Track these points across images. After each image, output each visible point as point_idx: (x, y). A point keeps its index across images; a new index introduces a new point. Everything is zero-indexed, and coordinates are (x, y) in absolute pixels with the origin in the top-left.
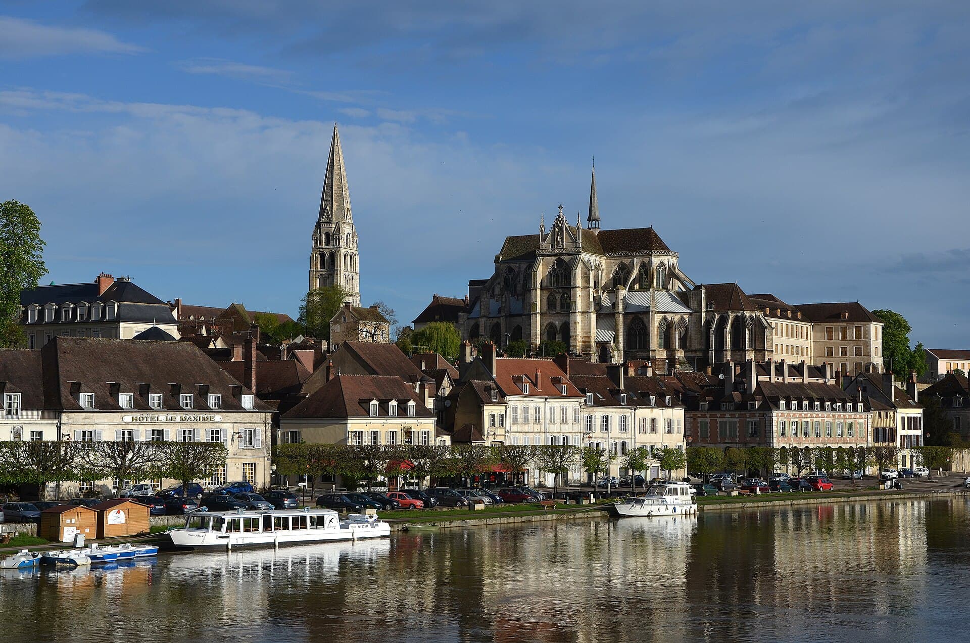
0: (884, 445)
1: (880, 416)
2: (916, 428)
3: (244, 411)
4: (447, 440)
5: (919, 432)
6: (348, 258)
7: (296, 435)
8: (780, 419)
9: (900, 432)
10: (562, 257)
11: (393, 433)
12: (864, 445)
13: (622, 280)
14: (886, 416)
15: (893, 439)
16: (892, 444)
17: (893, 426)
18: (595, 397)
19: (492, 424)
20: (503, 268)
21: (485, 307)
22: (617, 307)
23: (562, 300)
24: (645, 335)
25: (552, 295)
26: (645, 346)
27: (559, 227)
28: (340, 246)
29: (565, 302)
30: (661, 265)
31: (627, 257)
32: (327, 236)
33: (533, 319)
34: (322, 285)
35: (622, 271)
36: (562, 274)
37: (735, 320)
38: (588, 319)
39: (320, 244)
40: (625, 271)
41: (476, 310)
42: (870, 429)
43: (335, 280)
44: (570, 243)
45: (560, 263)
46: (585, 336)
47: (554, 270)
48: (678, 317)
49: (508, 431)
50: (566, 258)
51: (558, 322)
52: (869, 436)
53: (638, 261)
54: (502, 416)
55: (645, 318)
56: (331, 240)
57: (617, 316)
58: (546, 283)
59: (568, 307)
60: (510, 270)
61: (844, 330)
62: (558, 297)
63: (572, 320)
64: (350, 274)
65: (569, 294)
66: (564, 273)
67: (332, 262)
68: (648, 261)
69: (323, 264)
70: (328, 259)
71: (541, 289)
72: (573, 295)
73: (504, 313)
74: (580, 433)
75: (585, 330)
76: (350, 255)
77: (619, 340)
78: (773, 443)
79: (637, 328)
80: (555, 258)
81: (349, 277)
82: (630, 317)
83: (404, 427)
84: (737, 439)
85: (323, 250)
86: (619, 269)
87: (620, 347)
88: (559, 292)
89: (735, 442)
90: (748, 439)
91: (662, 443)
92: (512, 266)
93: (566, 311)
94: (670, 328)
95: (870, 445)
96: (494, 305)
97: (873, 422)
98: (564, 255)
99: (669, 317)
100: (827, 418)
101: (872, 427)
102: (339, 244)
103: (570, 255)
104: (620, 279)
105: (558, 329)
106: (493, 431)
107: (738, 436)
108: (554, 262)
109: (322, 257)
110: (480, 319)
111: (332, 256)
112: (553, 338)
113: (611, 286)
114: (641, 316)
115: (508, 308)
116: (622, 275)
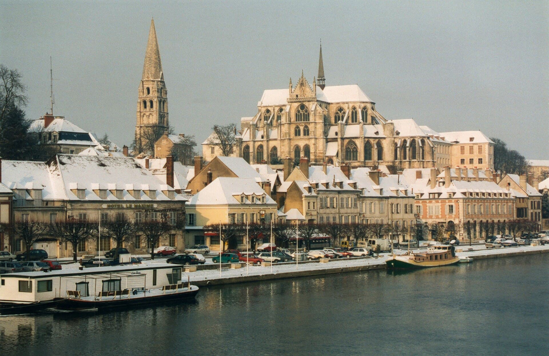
0: (522, 218)
1: (520, 202)
2: (538, 209)
4: (284, 219)
5: (538, 211)
6: (162, 103)
7: (193, 216)
9: (530, 211)
10: (303, 103)
12: (512, 219)
14: (523, 201)
15: (527, 215)
16: (526, 218)
17: (527, 207)
19: (309, 208)
20: (263, 110)
21: (253, 134)
22: (339, 134)
23: (304, 131)
24: (357, 151)
25: (297, 127)
26: (357, 159)
27: (302, 84)
28: (157, 96)
29: (307, 132)
30: (365, 108)
31: (344, 103)
32: (148, 89)
33: (286, 142)
34: (145, 121)
35: (341, 112)
36: (304, 114)
37: (413, 142)
38: (321, 142)
39: (143, 94)
40: (342, 112)
41: (246, 136)
42: (515, 209)
43: (154, 118)
44: (309, 94)
45: (303, 107)
46: (319, 153)
47: (299, 111)
48: (377, 140)
49: (317, 212)
50: (306, 104)
51: (302, 144)
52: (514, 214)
53: (351, 105)
54: (314, 203)
55: (356, 141)
56: (151, 92)
57: (339, 140)
58: (293, 119)
59: (308, 135)
60: (268, 111)
61: (471, 148)
62: (302, 128)
63: (311, 143)
64: (163, 114)
65: (309, 126)
66: (305, 113)
67: (152, 106)
68: (357, 105)
69: (145, 107)
70: (148, 104)
71: (290, 124)
72: (311, 127)
73: (265, 139)
74: (357, 213)
75: (319, 149)
76: (162, 102)
77: (340, 155)
78: (464, 219)
79: (351, 147)
80: (299, 104)
81: (162, 116)
82: (347, 141)
83: (260, 211)
84: (440, 216)
85: (146, 98)
86: (339, 110)
87: (340, 158)
88: (302, 125)
89: (439, 218)
90: (447, 216)
91: (403, 219)
92: (269, 108)
93: (306, 137)
94: (372, 147)
95: (515, 219)
96: (259, 134)
97: (516, 205)
98: (305, 101)
99: (372, 141)
100: (492, 202)
101: (516, 208)
102: (156, 94)
103: (309, 101)
104: (339, 117)
105: (302, 149)
106: (310, 213)
107: (441, 215)
108: (298, 106)
109: (145, 103)
110: (250, 142)
111: (151, 102)
112: (299, 153)
113: (334, 120)
114: (354, 140)
115: (268, 136)
116: (341, 114)
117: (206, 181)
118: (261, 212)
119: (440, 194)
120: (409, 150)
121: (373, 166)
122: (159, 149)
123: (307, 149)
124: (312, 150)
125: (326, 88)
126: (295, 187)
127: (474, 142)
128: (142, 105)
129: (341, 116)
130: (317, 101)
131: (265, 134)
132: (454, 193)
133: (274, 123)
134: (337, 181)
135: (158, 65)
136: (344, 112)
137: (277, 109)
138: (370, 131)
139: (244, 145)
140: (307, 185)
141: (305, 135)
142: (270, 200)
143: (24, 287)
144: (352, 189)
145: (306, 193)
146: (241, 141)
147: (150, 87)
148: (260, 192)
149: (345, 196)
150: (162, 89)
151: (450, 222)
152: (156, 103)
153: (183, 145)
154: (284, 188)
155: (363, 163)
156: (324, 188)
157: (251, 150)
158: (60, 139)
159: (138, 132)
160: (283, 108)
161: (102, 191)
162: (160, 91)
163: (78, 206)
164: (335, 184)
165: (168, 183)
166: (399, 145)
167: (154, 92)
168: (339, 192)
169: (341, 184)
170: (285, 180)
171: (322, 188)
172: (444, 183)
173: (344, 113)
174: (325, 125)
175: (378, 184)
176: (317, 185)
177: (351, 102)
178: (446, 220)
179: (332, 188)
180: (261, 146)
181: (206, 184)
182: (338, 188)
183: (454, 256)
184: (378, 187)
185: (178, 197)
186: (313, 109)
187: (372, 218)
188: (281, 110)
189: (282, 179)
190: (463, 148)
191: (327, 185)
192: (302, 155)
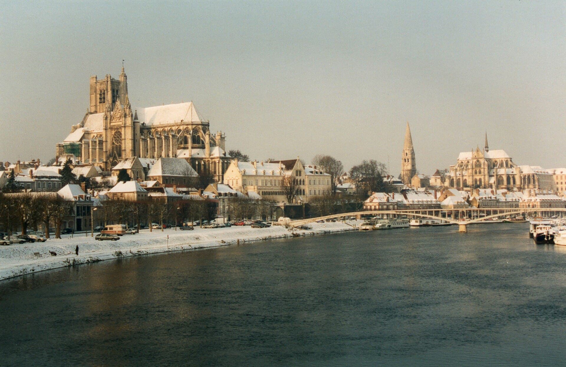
20: (460, 162)
21: (455, 173)
22: (495, 173)
24: (503, 181)
25: (476, 170)
26: (503, 184)
27: (477, 151)
29: (480, 172)
30: (507, 161)
31: (497, 159)
32: (407, 154)
33: (471, 177)
34: (405, 168)
37: (529, 176)
38: (487, 177)
39: (404, 156)
41: (452, 174)
43: (409, 166)
44: (481, 155)
45: (478, 161)
46: (486, 182)
47: (476, 163)
48: (512, 176)
50: (480, 160)
51: (478, 178)
53: (500, 160)
56: (408, 155)
57: (495, 176)
58: (474, 167)
59: (481, 174)
60: (462, 162)
61: (561, 177)
62: (478, 171)
63: (482, 177)
66: (479, 164)
67: (408, 161)
68: (503, 160)
69: (405, 161)
70: (407, 160)
71: (473, 169)
72: (482, 170)
73: (461, 175)
75: (486, 180)
76: (413, 159)
77: (496, 183)
79: (501, 179)
81: (413, 165)
82: (499, 176)
85: (406, 158)
86: (495, 162)
87: (496, 184)
88: (478, 169)
92: (463, 161)
93: (480, 175)
94: (510, 179)
96: (458, 173)
98: (479, 158)
99: (510, 176)
102: (410, 156)
103: (481, 158)
105: (478, 180)
108: (476, 161)
109: (405, 160)
110: (454, 177)
111: (408, 159)
112: (477, 182)
113: (493, 167)
114: (502, 176)
115: (462, 174)
116: (496, 164)
117: (445, 197)
118: (464, 207)
119: (531, 200)
120: (527, 180)
122: (413, 181)
123: (480, 180)
124: (483, 181)
125: (489, 151)
126: (475, 199)
127: (563, 174)
128: (404, 161)
130: (485, 158)
132: (536, 200)
133: (465, 168)
134: (489, 196)
135: (411, 143)
137: (466, 162)
138: (510, 171)
139: (451, 178)
140: (479, 198)
141: (479, 173)
142: (466, 203)
143: (416, 222)
144: (495, 199)
145: (478, 201)
146: (450, 177)
147: (408, 152)
148: (463, 201)
149: (492, 201)
150: (413, 153)
152: (410, 160)
153: (424, 179)
154: (471, 199)
155: (506, 186)
156: (485, 199)
157: (455, 181)
158: (393, 184)
159: (402, 173)
160: (469, 161)
161: (418, 201)
163: (412, 205)
164: (488, 198)
165: (435, 198)
166: (522, 178)
168: (490, 200)
169: (491, 198)
170: (471, 196)
171: (484, 199)
172: (533, 196)
173: (498, 163)
174: (489, 169)
175: (505, 197)
176: (482, 198)
177: (500, 158)
179: (487, 199)
180: (459, 179)
181: (445, 198)
182: (490, 199)
183: (525, 220)
184: (505, 198)
185: (439, 203)
186: (483, 162)
188: (468, 162)
189: (470, 196)
190: (557, 177)
191: (486, 198)
192: (478, 183)
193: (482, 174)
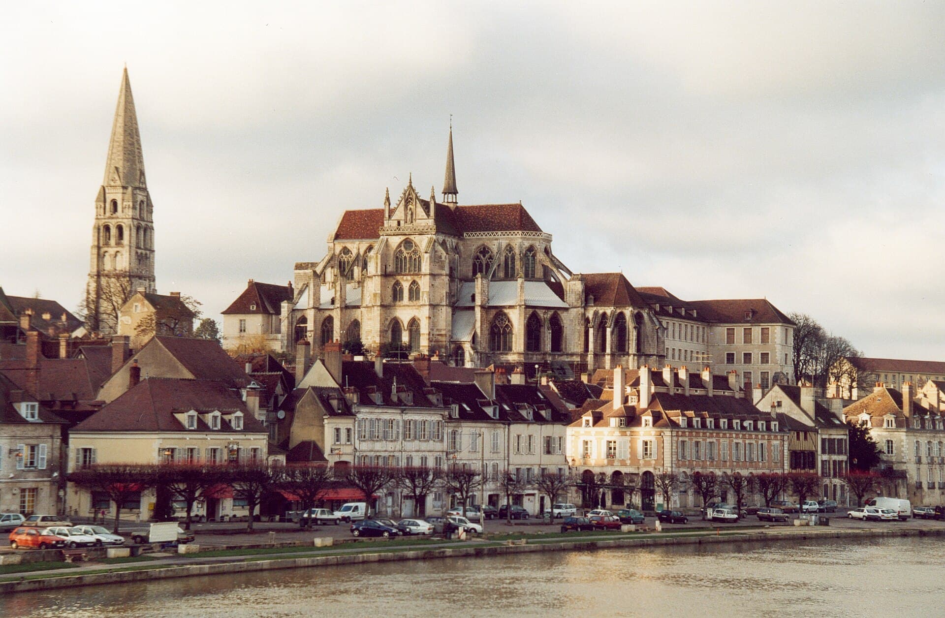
0: (803, 471)
1: (798, 438)
2: (840, 453)
3: (22, 422)
4: (282, 458)
5: (843, 458)
6: (142, 232)
7: (90, 452)
8: (681, 439)
9: (821, 457)
10: (410, 237)
11: (215, 450)
12: (779, 472)
13: (484, 266)
14: (806, 438)
15: (813, 465)
16: (812, 471)
17: (814, 449)
18: (462, 409)
19: (338, 440)
20: (338, 247)
21: (314, 295)
22: (479, 298)
23: (411, 290)
24: (511, 332)
25: (398, 284)
26: (510, 349)
27: (409, 201)
28: (131, 217)
29: (414, 293)
30: (530, 249)
31: (490, 239)
32: (114, 203)
33: (377, 312)
34: (108, 265)
35: (484, 256)
36: (411, 257)
38: (443, 313)
39: (105, 213)
40: (487, 256)
41: (303, 300)
42: (786, 452)
43: (124, 259)
44: (422, 220)
45: (408, 243)
46: (438, 335)
47: (401, 253)
48: (551, 313)
49: (355, 449)
50: (415, 239)
51: (405, 316)
52: (785, 462)
53: (504, 244)
54: (349, 430)
55: (511, 313)
56: (120, 209)
57: (479, 310)
58: (390, 268)
59: (418, 298)
60: (346, 250)
62: (406, 286)
63: (423, 314)
64: (144, 252)
65: (420, 282)
66: (413, 257)
67: (121, 236)
68: (515, 244)
69: (108, 238)
70: (114, 231)
71: (384, 276)
72: (424, 284)
73: (338, 304)
74: (443, 452)
75: (439, 328)
76: (144, 228)
77: (478, 339)
78: (672, 467)
79: (501, 324)
80: (403, 238)
81: (142, 256)
82: (494, 312)
83: (229, 443)
84: (628, 462)
85: (110, 220)
86: (481, 252)
88: (407, 280)
89: (625, 465)
90: (642, 462)
91: (540, 465)
92: (349, 246)
93: (414, 302)
94: (540, 326)
95: (786, 472)
96: (326, 294)
97: (789, 445)
98: (414, 234)
99: (541, 313)
100: (736, 438)
101: (789, 450)
102: (130, 213)
103: (420, 234)
104: (481, 264)
105: (406, 326)
106: (338, 449)
107: (630, 459)
108: (401, 243)
109: (107, 229)
110: (308, 311)
111: (120, 229)
112: (400, 336)
113: (470, 274)
114: (506, 311)
115: (343, 299)
116: (484, 261)
118: (231, 446)
120: (612, 333)
121: (543, 362)
123: (414, 327)
124: (424, 328)
126: (310, 399)
128: (102, 233)
129: (484, 263)
130: (437, 233)
131: (338, 294)
133: (358, 274)
135: (136, 156)
136: (490, 256)
137: (364, 247)
139: (299, 315)
140: (335, 395)
141: (410, 299)
146: (292, 308)
147: (119, 198)
149: (416, 417)
150: (142, 204)
151: (647, 473)
152: (130, 230)
155: (522, 356)
157: (310, 325)
159: (93, 288)
162: (138, 207)
166: (592, 323)
167: (127, 209)
172: (638, 398)
173: (491, 258)
174: (452, 280)
175: (492, 395)
177: (504, 238)
178: (638, 468)
180: (329, 320)
186: (428, 248)
187: (474, 462)
188: (369, 248)
190: (731, 332)
192: (405, 338)
193: (421, 302)
